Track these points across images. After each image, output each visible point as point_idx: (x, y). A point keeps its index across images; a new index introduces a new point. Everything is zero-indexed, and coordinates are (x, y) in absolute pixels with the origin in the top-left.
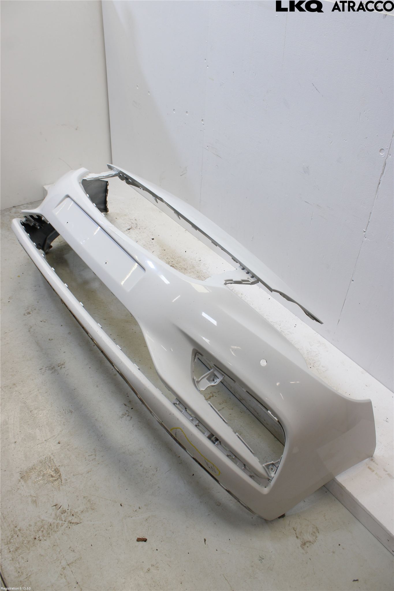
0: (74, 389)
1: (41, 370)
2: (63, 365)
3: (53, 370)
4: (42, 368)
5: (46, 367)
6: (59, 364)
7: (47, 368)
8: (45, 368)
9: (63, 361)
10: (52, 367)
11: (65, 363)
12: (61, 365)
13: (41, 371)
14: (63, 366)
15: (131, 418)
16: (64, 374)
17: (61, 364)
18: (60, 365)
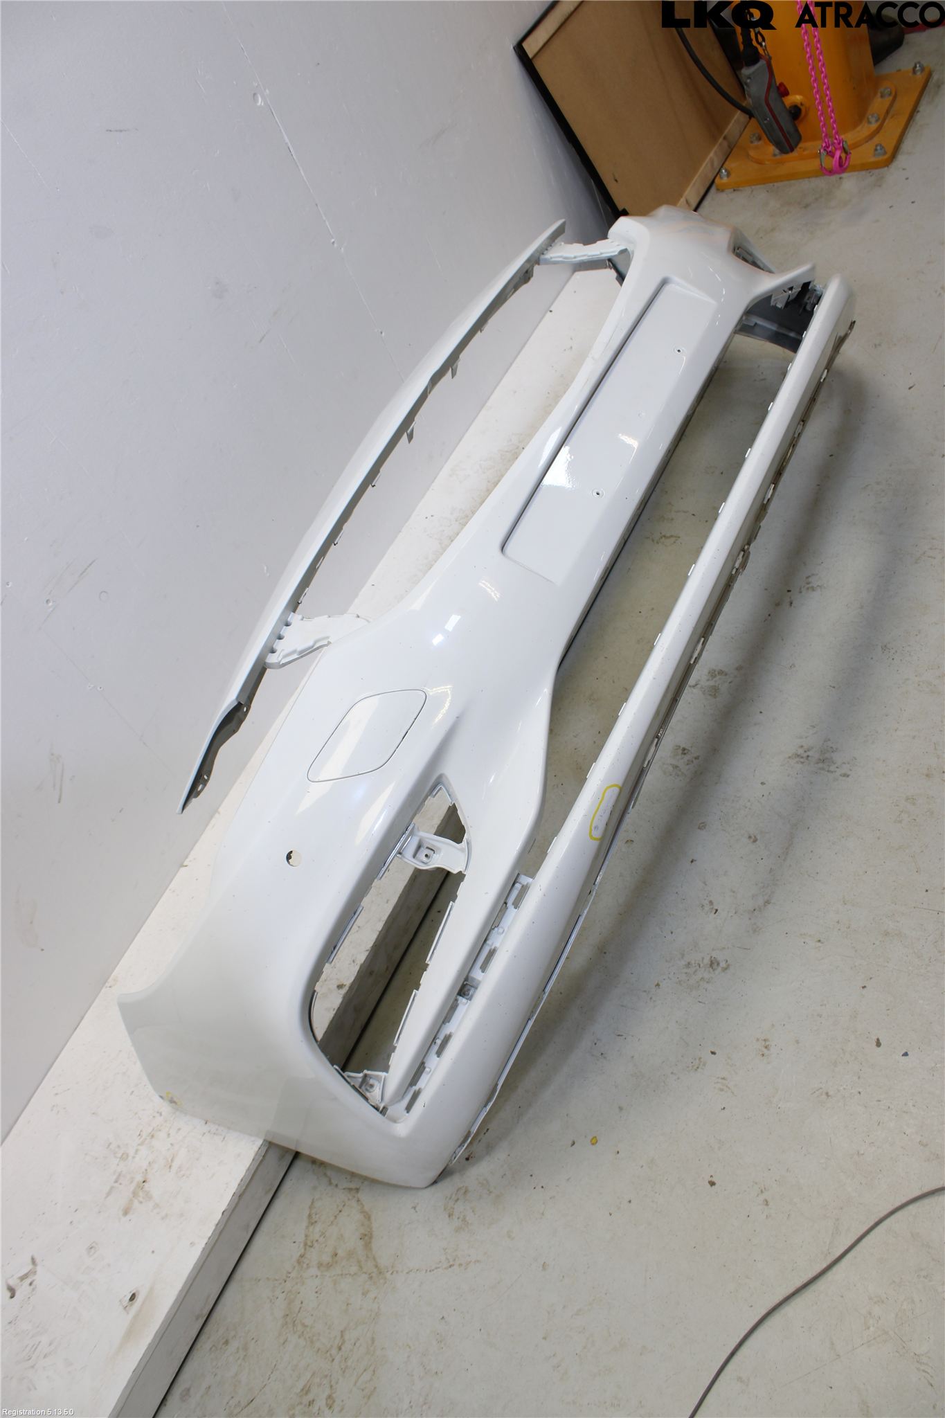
0: (834, 687)
1: (849, 773)
2: (799, 753)
3: (827, 755)
4: (841, 778)
5: (832, 772)
6: (802, 763)
7: (832, 768)
8: (835, 772)
9: (788, 762)
10: (821, 765)
11: (789, 757)
12: (802, 757)
13: (851, 770)
14: (800, 751)
15: (808, 577)
16: (815, 733)
17: (797, 759)
18: (802, 760)
